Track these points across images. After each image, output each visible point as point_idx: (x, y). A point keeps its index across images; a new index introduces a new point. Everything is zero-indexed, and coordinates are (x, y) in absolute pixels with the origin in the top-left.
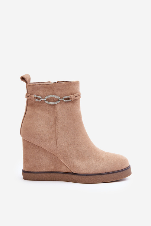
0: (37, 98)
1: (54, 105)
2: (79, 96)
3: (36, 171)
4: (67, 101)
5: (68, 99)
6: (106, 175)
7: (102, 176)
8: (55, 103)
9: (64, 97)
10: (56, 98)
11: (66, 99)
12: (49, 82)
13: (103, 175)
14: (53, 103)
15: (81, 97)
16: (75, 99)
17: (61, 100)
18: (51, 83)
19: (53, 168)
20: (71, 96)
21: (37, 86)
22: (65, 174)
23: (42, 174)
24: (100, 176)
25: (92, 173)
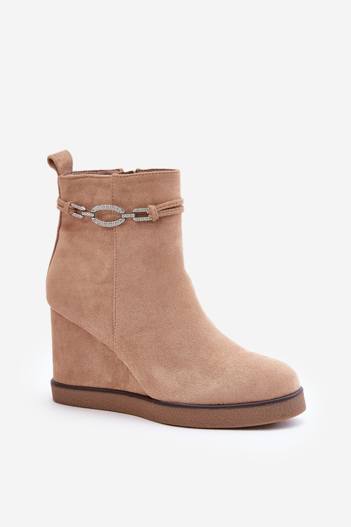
0: (76, 211)
1: (112, 228)
2: (178, 207)
3: (73, 383)
4: (141, 219)
5: (145, 215)
6: (223, 410)
7: (213, 411)
8: (114, 224)
9: (134, 211)
10: (115, 213)
11: (137, 215)
12: (119, 170)
13: (216, 411)
14: (109, 225)
15: (183, 211)
16: (162, 215)
17: (126, 216)
18: (123, 173)
19: (110, 380)
20: (153, 207)
21: (78, 180)
22: (133, 398)
23: (85, 392)
24: (207, 410)
25: (188, 402)
